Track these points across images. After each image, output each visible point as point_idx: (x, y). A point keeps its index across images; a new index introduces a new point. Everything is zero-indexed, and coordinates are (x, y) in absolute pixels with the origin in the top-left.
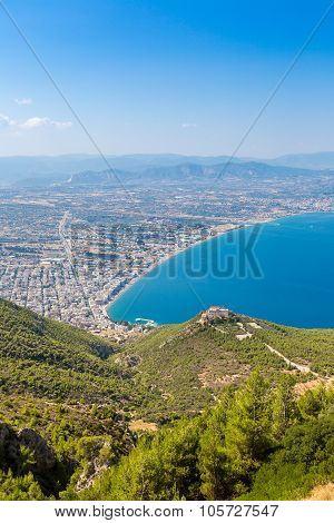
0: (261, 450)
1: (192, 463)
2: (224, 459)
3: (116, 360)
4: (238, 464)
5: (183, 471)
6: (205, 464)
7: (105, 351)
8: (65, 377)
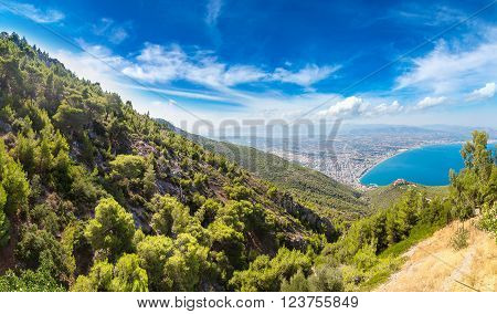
0: (412, 220)
1: (383, 227)
2: (397, 225)
3: (362, 198)
4: (403, 225)
5: (379, 230)
6: (389, 227)
7: (358, 195)
8: (343, 204)
